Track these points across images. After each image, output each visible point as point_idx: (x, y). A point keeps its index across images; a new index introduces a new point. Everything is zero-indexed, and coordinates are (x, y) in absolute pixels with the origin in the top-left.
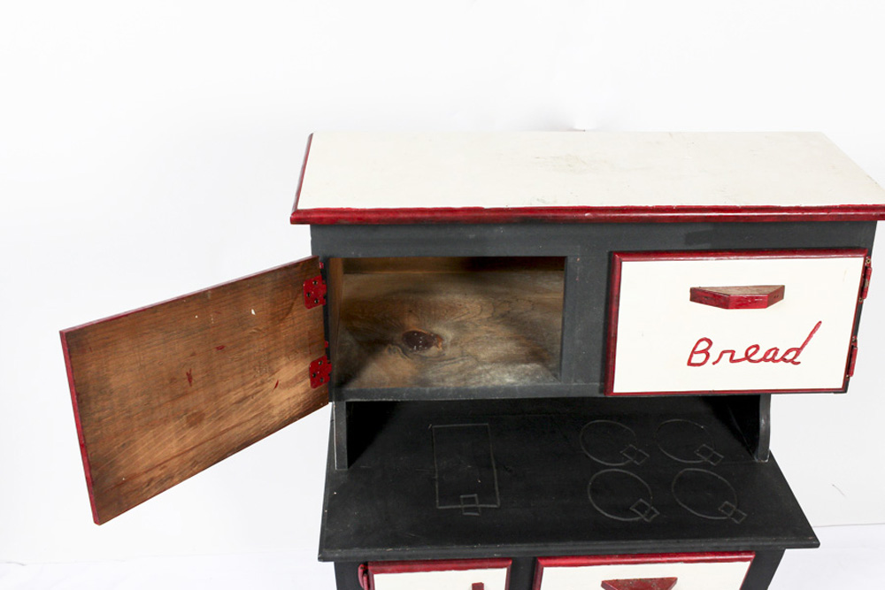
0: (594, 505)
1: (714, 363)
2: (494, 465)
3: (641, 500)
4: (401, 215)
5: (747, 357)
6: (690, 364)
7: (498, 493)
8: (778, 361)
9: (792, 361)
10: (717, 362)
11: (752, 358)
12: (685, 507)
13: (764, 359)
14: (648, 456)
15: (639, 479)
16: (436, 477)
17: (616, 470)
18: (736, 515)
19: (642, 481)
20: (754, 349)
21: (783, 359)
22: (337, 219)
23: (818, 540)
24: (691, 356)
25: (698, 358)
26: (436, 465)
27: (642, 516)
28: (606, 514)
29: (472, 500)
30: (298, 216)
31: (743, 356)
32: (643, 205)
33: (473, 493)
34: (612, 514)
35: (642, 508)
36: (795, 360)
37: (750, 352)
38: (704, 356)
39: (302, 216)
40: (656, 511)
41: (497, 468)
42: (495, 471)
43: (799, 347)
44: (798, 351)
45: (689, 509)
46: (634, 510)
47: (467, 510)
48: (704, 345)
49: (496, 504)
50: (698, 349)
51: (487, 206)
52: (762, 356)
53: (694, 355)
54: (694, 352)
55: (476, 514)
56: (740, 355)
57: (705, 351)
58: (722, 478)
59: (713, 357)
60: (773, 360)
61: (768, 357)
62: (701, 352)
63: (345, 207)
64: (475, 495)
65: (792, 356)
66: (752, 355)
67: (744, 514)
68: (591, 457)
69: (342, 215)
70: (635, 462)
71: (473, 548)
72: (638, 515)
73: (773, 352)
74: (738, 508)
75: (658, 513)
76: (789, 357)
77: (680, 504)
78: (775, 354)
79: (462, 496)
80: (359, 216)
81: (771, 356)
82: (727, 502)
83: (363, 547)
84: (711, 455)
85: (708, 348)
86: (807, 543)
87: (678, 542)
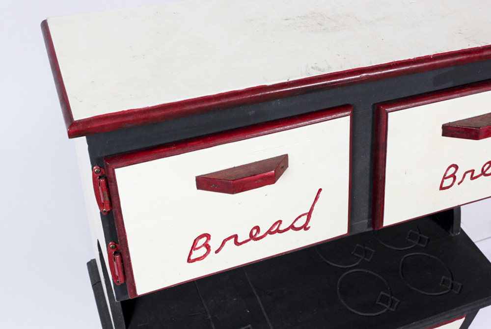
0: (348, 308)
1: (459, 184)
2: (255, 293)
3: (382, 293)
4: (188, 108)
5: (483, 173)
6: (441, 188)
7: (267, 319)
10: (461, 182)
11: (487, 173)
12: (416, 289)
14: (373, 251)
15: (374, 274)
16: (210, 317)
17: (354, 270)
18: (454, 287)
19: (377, 275)
20: (488, 165)
22: (121, 123)
24: (442, 182)
25: (448, 182)
26: (205, 306)
27: (388, 307)
28: (360, 314)
30: (75, 128)
31: (480, 173)
32: (406, 58)
33: (247, 325)
34: (364, 313)
35: (384, 299)
37: (485, 169)
38: (452, 179)
39: (81, 127)
40: (396, 300)
41: (258, 295)
42: (258, 297)
45: (419, 291)
46: (380, 303)
48: (452, 171)
50: (447, 175)
53: (445, 180)
54: (445, 178)
56: (478, 172)
57: (452, 175)
58: (433, 257)
59: (459, 179)
62: (450, 177)
63: (126, 108)
64: (250, 326)
66: (486, 170)
67: (459, 284)
68: (331, 263)
70: (366, 259)
72: (385, 308)
74: (453, 280)
75: (399, 301)
77: (412, 288)
80: (144, 116)
82: (443, 277)
84: (419, 238)
85: (455, 172)
87: (421, 322)
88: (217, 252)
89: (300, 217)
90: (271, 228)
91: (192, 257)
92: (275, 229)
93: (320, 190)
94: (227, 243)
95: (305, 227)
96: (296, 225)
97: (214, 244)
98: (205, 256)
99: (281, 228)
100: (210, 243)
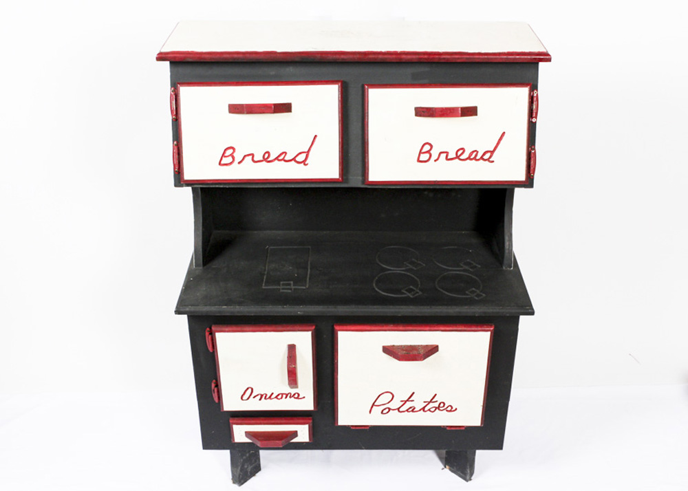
0: (376, 288)
1: (435, 161)
2: (309, 267)
3: (411, 287)
5: (457, 157)
6: (419, 161)
7: (308, 281)
8: (478, 160)
9: (488, 160)
10: (437, 160)
11: (461, 157)
12: (442, 290)
13: (469, 158)
14: (424, 265)
15: (414, 276)
16: (266, 272)
17: (398, 272)
18: (478, 295)
20: (461, 151)
21: (482, 158)
22: (185, 57)
23: (533, 309)
24: (419, 155)
25: (424, 157)
26: (267, 267)
27: (409, 294)
28: (383, 293)
29: (289, 285)
30: (160, 56)
31: (455, 156)
33: (290, 281)
34: (387, 293)
35: (410, 291)
36: (491, 160)
37: (459, 153)
38: (428, 155)
39: (164, 55)
41: (311, 269)
42: (309, 270)
43: (492, 150)
44: (492, 152)
45: (444, 292)
46: (404, 291)
47: (283, 289)
48: (427, 148)
49: (305, 286)
50: (423, 151)
51: (279, 50)
52: (467, 156)
53: (422, 155)
54: (421, 152)
55: (290, 291)
56: (452, 155)
57: (428, 152)
58: (475, 277)
59: (435, 156)
60: (475, 158)
61: (472, 157)
62: (426, 153)
64: (292, 282)
65: (488, 157)
66: (460, 155)
67: (484, 295)
68: (382, 265)
69: (188, 55)
70: (414, 268)
71: (283, 308)
72: (406, 294)
73: (475, 153)
74: (480, 292)
75: (421, 293)
76: (486, 157)
77: (439, 289)
78: (476, 155)
79: (282, 283)
81: (473, 156)
82: (474, 289)
83: (206, 306)
84: (471, 265)
85: (431, 149)
86: (525, 311)
88: (239, 163)
89: (300, 153)
90: (279, 156)
91: (222, 162)
92: (281, 157)
93: (316, 136)
94: (247, 158)
95: (304, 162)
96: (297, 159)
97: (238, 157)
98: (231, 163)
99: (286, 158)
100: (234, 155)
